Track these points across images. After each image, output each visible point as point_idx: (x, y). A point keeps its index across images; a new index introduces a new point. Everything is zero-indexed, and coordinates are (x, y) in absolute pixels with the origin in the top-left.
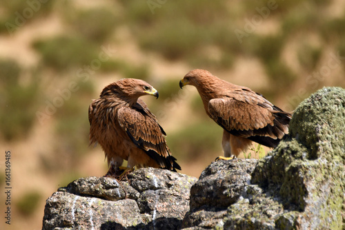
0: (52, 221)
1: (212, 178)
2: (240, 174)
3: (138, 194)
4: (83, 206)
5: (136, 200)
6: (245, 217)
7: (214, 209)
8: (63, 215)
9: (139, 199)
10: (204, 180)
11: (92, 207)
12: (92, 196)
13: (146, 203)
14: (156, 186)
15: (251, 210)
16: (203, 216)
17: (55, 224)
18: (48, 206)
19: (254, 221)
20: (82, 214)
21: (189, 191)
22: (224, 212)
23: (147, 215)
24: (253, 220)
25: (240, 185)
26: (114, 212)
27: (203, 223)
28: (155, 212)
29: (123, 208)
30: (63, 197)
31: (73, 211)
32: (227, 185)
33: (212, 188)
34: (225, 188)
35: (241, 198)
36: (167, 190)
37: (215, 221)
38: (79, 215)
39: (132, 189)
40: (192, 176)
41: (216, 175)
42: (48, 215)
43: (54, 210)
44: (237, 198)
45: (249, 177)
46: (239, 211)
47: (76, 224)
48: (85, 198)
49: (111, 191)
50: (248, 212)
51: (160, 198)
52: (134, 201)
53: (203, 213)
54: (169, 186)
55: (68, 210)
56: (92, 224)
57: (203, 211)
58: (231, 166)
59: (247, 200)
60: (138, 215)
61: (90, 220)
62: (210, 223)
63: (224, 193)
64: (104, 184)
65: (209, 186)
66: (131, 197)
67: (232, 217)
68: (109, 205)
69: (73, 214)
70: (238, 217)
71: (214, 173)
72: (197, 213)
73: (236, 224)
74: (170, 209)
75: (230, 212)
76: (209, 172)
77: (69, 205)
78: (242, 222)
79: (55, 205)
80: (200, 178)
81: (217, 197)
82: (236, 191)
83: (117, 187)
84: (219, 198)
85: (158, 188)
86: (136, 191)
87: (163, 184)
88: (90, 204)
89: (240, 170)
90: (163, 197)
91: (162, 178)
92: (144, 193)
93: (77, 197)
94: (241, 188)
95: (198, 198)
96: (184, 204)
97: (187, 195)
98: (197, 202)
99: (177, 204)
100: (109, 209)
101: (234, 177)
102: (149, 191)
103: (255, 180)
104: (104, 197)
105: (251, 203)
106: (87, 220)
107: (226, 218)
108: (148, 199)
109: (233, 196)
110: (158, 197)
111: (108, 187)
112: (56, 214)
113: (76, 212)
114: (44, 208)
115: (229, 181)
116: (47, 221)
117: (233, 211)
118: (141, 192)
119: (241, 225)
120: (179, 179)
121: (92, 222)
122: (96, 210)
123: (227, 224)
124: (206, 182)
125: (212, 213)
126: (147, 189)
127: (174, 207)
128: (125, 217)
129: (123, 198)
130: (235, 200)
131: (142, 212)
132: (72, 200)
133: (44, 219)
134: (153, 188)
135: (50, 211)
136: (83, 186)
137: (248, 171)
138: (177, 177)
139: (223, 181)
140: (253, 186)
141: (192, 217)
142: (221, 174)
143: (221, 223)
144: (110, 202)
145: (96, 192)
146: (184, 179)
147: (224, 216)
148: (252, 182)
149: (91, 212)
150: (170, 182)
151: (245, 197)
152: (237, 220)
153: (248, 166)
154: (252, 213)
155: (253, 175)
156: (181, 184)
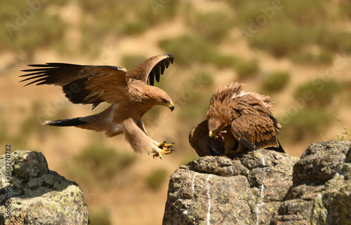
0: (176, 194)
1: (312, 157)
2: (336, 154)
3: (248, 172)
4: (202, 181)
5: (247, 176)
6: (341, 191)
7: (313, 184)
8: (185, 188)
9: (249, 176)
10: (304, 159)
11: (209, 182)
12: (208, 173)
13: (255, 179)
14: (264, 164)
15: (345, 185)
16: (304, 190)
17: (178, 196)
18: (171, 181)
19: (348, 195)
20: (200, 188)
21: (292, 168)
22: (322, 187)
23: (256, 189)
24: (348, 193)
25: (336, 163)
26: (228, 186)
27: (304, 196)
28: (263, 187)
29: (235, 183)
30: (185, 173)
31: (193, 185)
32: (325, 163)
33: (311, 166)
34: (323, 166)
35: (337, 174)
36: (273, 168)
37: (314, 194)
38: (198, 189)
39: (243, 167)
40: (295, 155)
41: (315, 155)
42: (172, 189)
43: (176, 185)
44: (333, 174)
45: (344, 157)
46: (335, 186)
47: (196, 196)
48: (203, 175)
49: (225, 168)
50: (343, 186)
51: (268, 175)
52: (245, 177)
53: (304, 187)
54: (275, 164)
55: (189, 185)
56: (209, 197)
57: (304, 186)
58: (328, 148)
59: (343, 177)
60: (248, 189)
61: (208, 193)
62: (310, 195)
63: (322, 170)
64: (219, 162)
65: (309, 164)
66: (242, 174)
67: (329, 191)
68: (224, 180)
69: (193, 188)
70: (335, 190)
71: (313, 153)
72: (299, 187)
73: (333, 197)
74: (276, 184)
75: (328, 186)
76: (309, 152)
77: (190, 180)
78: (338, 195)
79: (177, 180)
80: (302, 157)
81: (316, 174)
82: (333, 168)
83: (230, 165)
84: (318, 175)
85: (266, 166)
86: (246, 169)
87: (269, 162)
88: (208, 179)
89: (336, 150)
90: (269, 174)
91: (269, 157)
92: (254, 170)
93: (197, 174)
94: (337, 166)
95: (300, 175)
96: (287, 180)
97: (291, 172)
98: (298, 178)
99: (282, 179)
100: (224, 184)
101: (331, 156)
102: (258, 169)
103: (349, 159)
104: (219, 174)
105: (346, 178)
106: (204, 193)
107: (324, 192)
108: (257, 176)
109: (330, 173)
110: (265, 173)
111: (222, 165)
112: (178, 188)
113: (195, 186)
114: (168, 183)
115: (326, 160)
116: (171, 194)
117: (330, 185)
118: (250, 169)
119: (337, 197)
120: (284, 158)
121: (209, 195)
122: (212, 184)
123: (325, 197)
124: (306, 161)
125: (312, 187)
126: (256, 167)
127: (279, 182)
128: (237, 191)
129: (235, 174)
130: (331, 176)
131: (252, 187)
132: (192, 176)
133: (169, 192)
134: (261, 166)
135: (173, 185)
136: (202, 164)
137: (343, 152)
138: (282, 156)
139: (322, 160)
140: (347, 164)
141: (294, 191)
142: (320, 154)
143: (320, 196)
144: (225, 178)
145: (213, 169)
146: (288, 158)
147: (322, 190)
148: (346, 161)
149: (208, 187)
150: (276, 161)
151: (341, 174)
152: (333, 193)
153: (343, 148)
154: (346, 188)
155: (347, 155)
156: (285, 162)
